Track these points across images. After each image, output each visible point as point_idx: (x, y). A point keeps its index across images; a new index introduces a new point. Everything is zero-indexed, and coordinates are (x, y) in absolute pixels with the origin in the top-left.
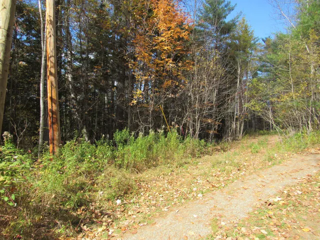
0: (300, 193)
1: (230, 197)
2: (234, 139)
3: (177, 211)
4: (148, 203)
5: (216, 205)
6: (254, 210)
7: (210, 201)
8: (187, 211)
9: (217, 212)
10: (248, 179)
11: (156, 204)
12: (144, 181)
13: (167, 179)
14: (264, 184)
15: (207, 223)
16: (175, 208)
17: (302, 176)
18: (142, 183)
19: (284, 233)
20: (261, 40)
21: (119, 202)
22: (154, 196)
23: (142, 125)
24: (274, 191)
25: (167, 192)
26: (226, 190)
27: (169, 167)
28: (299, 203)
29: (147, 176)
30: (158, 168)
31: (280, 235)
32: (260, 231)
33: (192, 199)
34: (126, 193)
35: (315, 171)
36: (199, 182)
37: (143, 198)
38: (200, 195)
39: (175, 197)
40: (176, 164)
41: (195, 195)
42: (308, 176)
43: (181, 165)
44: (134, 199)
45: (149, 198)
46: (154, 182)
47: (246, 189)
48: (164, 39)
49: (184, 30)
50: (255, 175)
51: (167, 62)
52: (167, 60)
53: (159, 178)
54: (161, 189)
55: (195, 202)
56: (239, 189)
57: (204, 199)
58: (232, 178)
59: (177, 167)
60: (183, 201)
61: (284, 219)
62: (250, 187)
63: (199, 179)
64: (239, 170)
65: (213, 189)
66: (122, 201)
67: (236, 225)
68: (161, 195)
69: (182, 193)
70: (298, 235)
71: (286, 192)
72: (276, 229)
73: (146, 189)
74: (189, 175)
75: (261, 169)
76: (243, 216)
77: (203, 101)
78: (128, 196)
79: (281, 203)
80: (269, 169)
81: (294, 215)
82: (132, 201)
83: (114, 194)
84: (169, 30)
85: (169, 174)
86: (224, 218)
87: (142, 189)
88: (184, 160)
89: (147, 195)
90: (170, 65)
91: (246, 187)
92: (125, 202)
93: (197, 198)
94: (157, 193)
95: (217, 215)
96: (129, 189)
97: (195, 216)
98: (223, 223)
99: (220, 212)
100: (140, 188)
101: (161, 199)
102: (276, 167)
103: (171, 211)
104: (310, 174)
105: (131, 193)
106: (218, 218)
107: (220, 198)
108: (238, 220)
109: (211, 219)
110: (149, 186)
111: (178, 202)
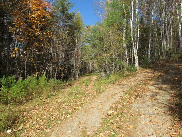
0: (121, 106)
1: (86, 114)
2: (74, 79)
3: (57, 130)
4: (33, 128)
5: (80, 121)
6: (103, 120)
7: (76, 119)
8: (64, 129)
9: (82, 126)
10: (93, 102)
11: (39, 128)
12: (25, 111)
13: (42, 107)
14: (102, 104)
15: (79, 135)
16: (55, 129)
17: (118, 97)
18: (24, 113)
19: (122, 131)
20: (86, 26)
21: (9, 131)
22: (36, 121)
23: (19, 71)
24: (109, 108)
25: (45, 117)
26: (83, 110)
27: (41, 99)
28: (123, 112)
29: (27, 107)
30: (34, 101)
31: (121, 133)
32: (111, 133)
33: (64, 119)
34: (13, 123)
35: (122, 94)
36: (64, 107)
37: (28, 124)
38: (69, 116)
39: (52, 120)
40: (45, 97)
41: (66, 117)
42: (121, 96)
43: (49, 97)
44: (21, 127)
45: (33, 124)
46: (33, 111)
47: (93, 108)
48: (34, 16)
49: (47, 13)
50: (95, 99)
51: (36, 31)
52: (36, 29)
53: (36, 107)
54: (40, 115)
55: (67, 121)
56: (90, 109)
57: (72, 118)
58: (83, 102)
59: (46, 99)
60: (59, 122)
61: (120, 123)
62: (95, 107)
63: (64, 105)
64: (85, 97)
65: (75, 111)
66: (12, 130)
67: (97, 132)
68: (41, 120)
69: (56, 116)
70: (130, 131)
71: (114, 107)
72: (118, 130)
73: (28, 117)
74: (55, 103)
75: (97, 95)
76: (98, 125)
77: (59, 57)
78: (15, 125)
79: (114, 113)
80: (101, 95)
81: (123, 119)
82: (20, 129)
83: (4, 126)
84: (38, 11)
85: (42, 104)
86: (88, 129)
87: (26, 118)
88: (50, 94)
89: (31, 121)
90: (39, 32)
91: (93, 107)
92: (14, 130)
93: (68, 118)
94: (38, 119)
95: (83, 128)
96: (15, 120)
97: (70, 131)
98: (89, 133)
99: (84, 125)
100: (24, 117)
101: (42, 123)
102: (104, 93)
103: (53, 131)
104: (121, 95)
105: (18, 122)
106: (84, 129)
107: (81, 116)
108: (96, 128)
109: (80, 132)
110: (30, 114)
111: (55, 123)
